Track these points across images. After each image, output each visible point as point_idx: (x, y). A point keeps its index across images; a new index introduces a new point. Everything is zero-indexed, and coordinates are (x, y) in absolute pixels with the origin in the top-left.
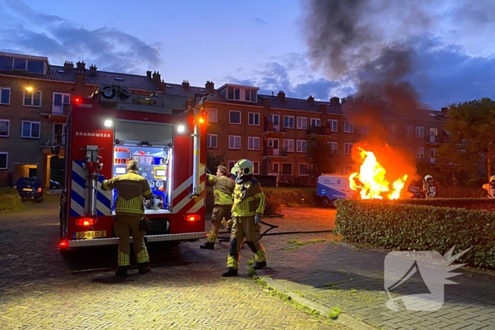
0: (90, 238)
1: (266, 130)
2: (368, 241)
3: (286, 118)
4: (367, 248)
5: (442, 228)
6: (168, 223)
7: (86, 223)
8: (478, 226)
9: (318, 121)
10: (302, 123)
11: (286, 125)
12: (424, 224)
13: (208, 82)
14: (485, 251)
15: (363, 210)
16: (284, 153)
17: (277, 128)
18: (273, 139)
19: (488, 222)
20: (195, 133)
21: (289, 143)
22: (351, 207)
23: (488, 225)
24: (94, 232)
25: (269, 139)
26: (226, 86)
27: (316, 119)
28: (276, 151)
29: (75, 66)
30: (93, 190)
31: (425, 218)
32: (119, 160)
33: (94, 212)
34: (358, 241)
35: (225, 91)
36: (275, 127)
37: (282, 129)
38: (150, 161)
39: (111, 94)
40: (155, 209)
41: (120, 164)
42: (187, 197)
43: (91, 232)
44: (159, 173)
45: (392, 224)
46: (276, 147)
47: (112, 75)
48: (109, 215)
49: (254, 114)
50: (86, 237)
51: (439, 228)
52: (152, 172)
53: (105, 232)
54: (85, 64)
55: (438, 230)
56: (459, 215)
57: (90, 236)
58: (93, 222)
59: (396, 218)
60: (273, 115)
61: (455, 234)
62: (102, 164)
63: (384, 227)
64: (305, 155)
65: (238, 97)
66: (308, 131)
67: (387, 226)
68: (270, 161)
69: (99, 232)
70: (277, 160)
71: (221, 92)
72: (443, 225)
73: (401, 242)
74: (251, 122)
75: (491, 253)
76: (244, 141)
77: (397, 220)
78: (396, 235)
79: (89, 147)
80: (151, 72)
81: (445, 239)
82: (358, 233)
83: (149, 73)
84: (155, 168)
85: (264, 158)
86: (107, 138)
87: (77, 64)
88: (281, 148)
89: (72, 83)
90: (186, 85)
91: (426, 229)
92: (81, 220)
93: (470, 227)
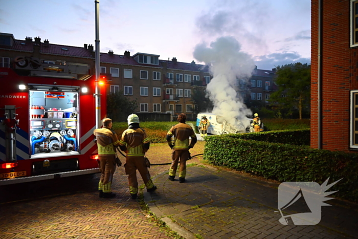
0: (13, 178)
1: (164, 83)
2: (226, 165)
3: (178, 75)
4: (225, 170)
5: (275, 158)
6: (77, 162)
7: (8, 166)
8: (299, 158)
9: (198, 77)
10: (188, 79)
11: (178, 80)
12: (263, 155)
13: (126, 52)
14: (304, 175)
15: (222, 144)
16: (177, 98)
17: (172, 81)
18: (169, 89)
19: (306, 156)
20: (96, 93)
21: (179, 92)
22: (214, 142)
23: (306, 157)
24: (16, 173)
25: (167, 89)
26: (138, 54)
27: (197, 76)
28: (172, 97)
29: (34, 40)
30: (12, 141)
31: (263, 151)
32: (35, 116)
33: (14, 158)
34: (219, 165)
35: (137, 58)
36: (171, 81)
37: (175, 83)
38: (61, 116)
39: (24, 63)
40: (67, 151)
41: (36, 119)
42: (92, 142)
43: (13, 173)
44: (69, 124)
45: (241, 154)
46: (171, 94)
47: (60, 47)
48: (28, 159)
49: (157, 73)
50: (9, 177)
51: (273, 158)
52: (64, 124)
53: (25, 172)
54: (40, 39)
55: (272, 160)
56: (287, 150)
57: (12, 177)
58: (14, 165)
59: (244, 150)
60: (169, 73)
61: (283, 163)
62: (18, 120)
63: (236, 156)
64: (190, 99)
65: (146, 61)
66: (192, 84)
67: (238, 155)
68: (167, 103)
69: (20, 172)
70: (172, 102)
71: (135, 58)
72: (275, 156)
73: (247, 167)
74: (155, 78)
75: (307, 177)
76: (150, 91)
77: (245, 152)
78: (244, 162)
79: (6, 107)
80: (87, 45)
81: (277, 166)
82: (219, 159)
83: (86, 45)
84: (66, 120)
85: (164, 101)
86: (23, 99)
87: (35, 38)
88: (175, 95)
89: (31, 52)
90: (111, 53)
91: (264, 159)
92: (3, 165)
93: (294, 159)
